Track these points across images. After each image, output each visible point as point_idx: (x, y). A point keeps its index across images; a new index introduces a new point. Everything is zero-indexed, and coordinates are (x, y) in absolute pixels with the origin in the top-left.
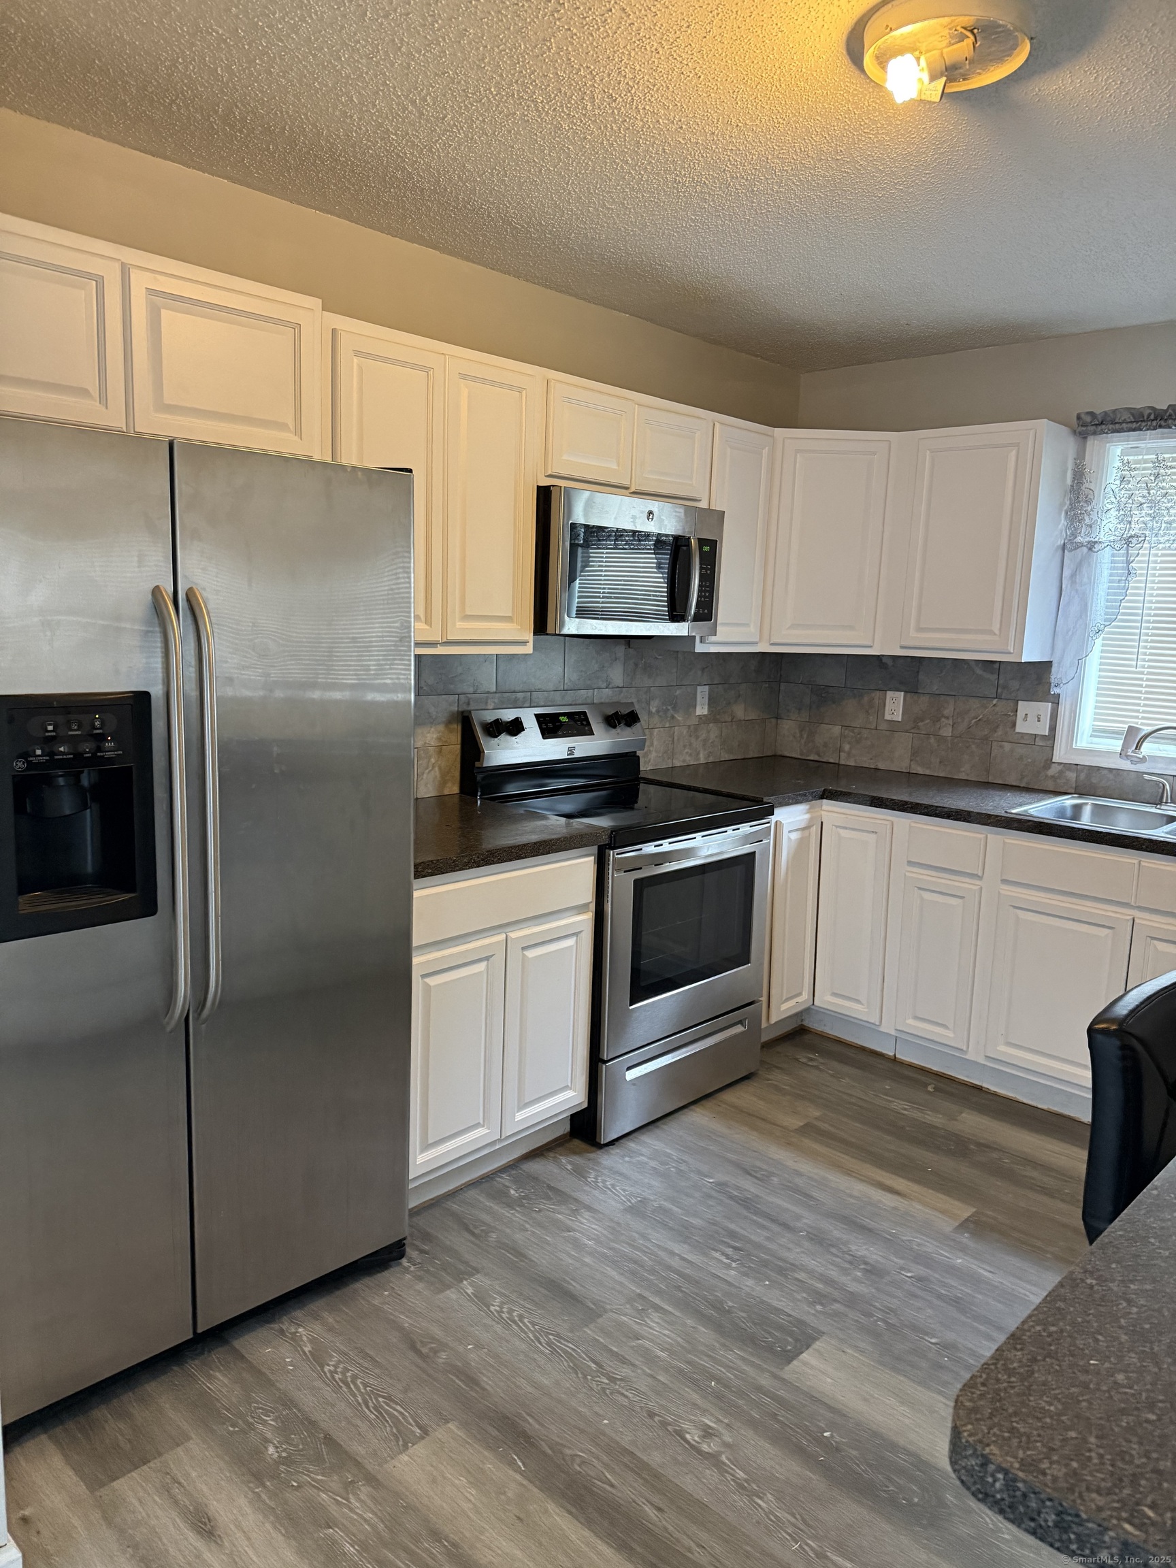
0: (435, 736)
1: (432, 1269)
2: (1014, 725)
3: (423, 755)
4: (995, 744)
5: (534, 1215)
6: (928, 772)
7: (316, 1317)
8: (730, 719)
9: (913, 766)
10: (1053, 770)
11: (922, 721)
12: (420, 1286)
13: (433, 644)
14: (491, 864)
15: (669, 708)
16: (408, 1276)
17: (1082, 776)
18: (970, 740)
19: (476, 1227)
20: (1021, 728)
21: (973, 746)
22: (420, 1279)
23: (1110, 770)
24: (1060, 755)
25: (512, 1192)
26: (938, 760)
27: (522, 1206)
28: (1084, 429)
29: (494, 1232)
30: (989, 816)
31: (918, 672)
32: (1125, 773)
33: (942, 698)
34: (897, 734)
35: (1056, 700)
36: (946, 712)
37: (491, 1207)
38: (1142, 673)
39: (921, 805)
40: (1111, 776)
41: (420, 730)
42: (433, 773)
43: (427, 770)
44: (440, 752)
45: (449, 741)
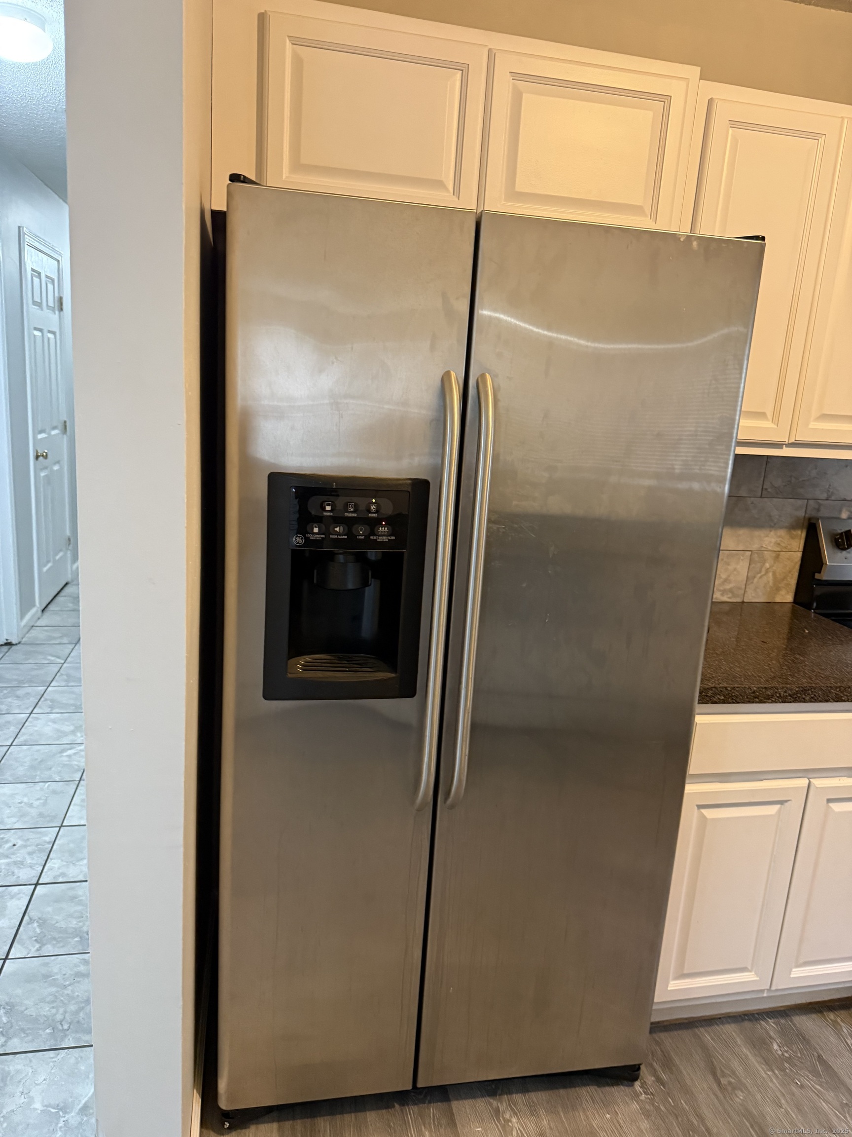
0: (773, 540)
1: (662, 1108)
3: (757, 559)
5: (794, 1088)
7: (533, 1112)
12: (645, 1125)
13: (778, 445)
14: (801, 702)
16: (635, 1106)
19: (724, 1075)
22: (647, 1115)
25: (775, 1047)
27: (783, 1070)
29: (742, 1092)
37: (746, 1056)
41: (757, 533)
42: (765, 578)
43: (759, 575)
44: (777, 557)
45: (789, 547)
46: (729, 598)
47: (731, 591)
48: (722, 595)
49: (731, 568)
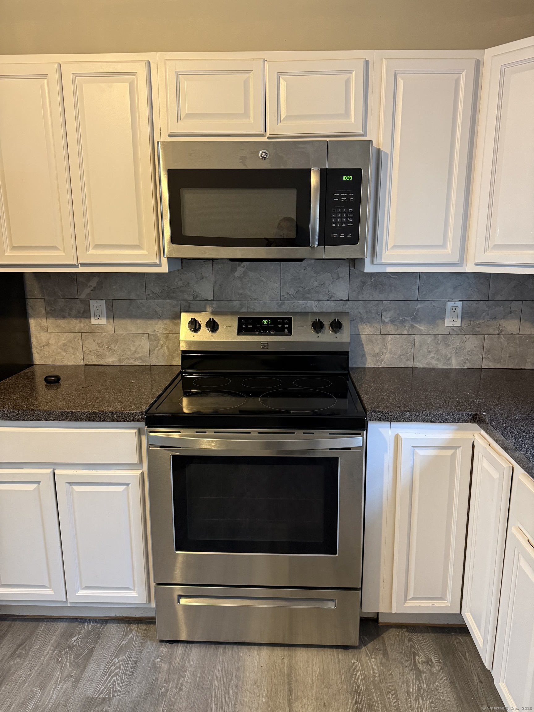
0: (162, 327)
3: (153, 338)
8: (497, 332)
15: (408, 319)
19: (23, 649)
25: (75, 638)
27: (61, 651)
37: (50, 641)
41: (149, 322)
42: (162, 351)
43: (157, 348)
44: (167, 337)
45: (174, 330)
46: (140, 363)
47: (140, 358)
48: (135, 361)
49: (137, 344)
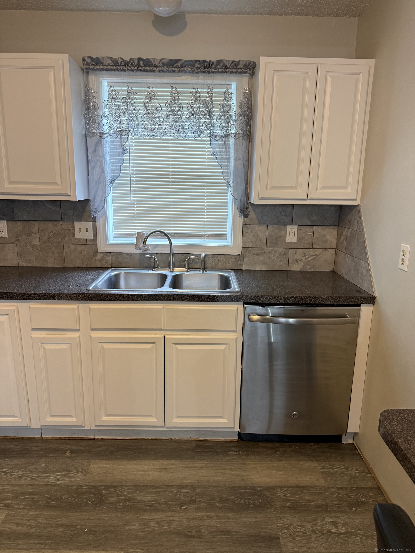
2: (74, 235)
4: (65, 246)
6: (29, 265)
9: (20, 263)
10: (99, 257)
11: (21, 236)
17: (114, 258)
18: (51, 245)
20: (78, 236)
21: (53, 248)
23: (127, 254)
24: (101, 249)
26: (34, 258)
28: (88, 67)
30: (79, 295)
31: (13, 208)
32: (135, 254)
33: (30, 222)
34: (6, 246)
35: (94, 220)
36: (34, 231)
38: (134, 204)
39: (35, 294)
40: (128, 257)
